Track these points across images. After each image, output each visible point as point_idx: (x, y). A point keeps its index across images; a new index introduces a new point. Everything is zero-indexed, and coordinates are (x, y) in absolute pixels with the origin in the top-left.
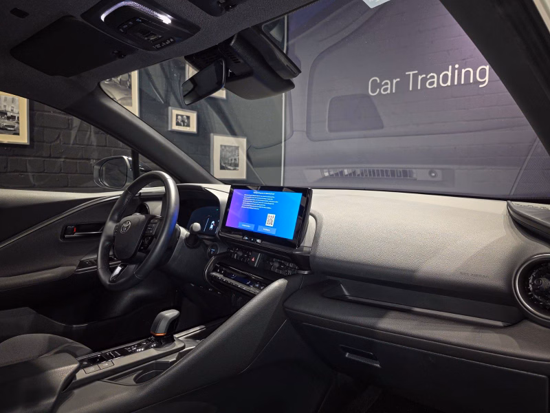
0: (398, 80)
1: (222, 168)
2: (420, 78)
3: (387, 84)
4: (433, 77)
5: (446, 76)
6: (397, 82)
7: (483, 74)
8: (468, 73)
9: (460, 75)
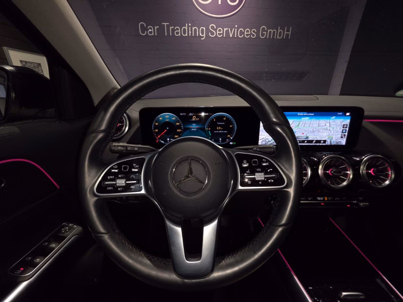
0: (158, 27)
2: (171, 28)
3: (151, 28)
4: (178, 29)
5: (184, 29)
7: (203, 34)
8: (195, 29)
9: (191, 30)
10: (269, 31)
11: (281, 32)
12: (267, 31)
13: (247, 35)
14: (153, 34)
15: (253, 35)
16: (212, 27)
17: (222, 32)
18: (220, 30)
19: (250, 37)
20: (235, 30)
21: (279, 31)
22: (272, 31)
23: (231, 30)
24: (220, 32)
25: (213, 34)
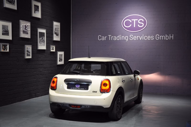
1: (60, 61)
2: (112, 37)
3: (103, 38)
4: (115, 37)
5: (118, 37)
6: (106, 37)
7: (126, 39)
8: (123, 37)
9: (121, 38)
10: (160, 36)
11: (167, 37)
12: (159, 37)
13: (149, 39)
14: (104, 40)
15: (153, 39)
16: (131, 36)
17: (136, 38)
18: (135, 37)
19: (151, 39)
20: (142, 37)
21: (166, 36)
22: (162, 37)
23: (141, 37)
24: (135, 38)
25: (132, 39)
